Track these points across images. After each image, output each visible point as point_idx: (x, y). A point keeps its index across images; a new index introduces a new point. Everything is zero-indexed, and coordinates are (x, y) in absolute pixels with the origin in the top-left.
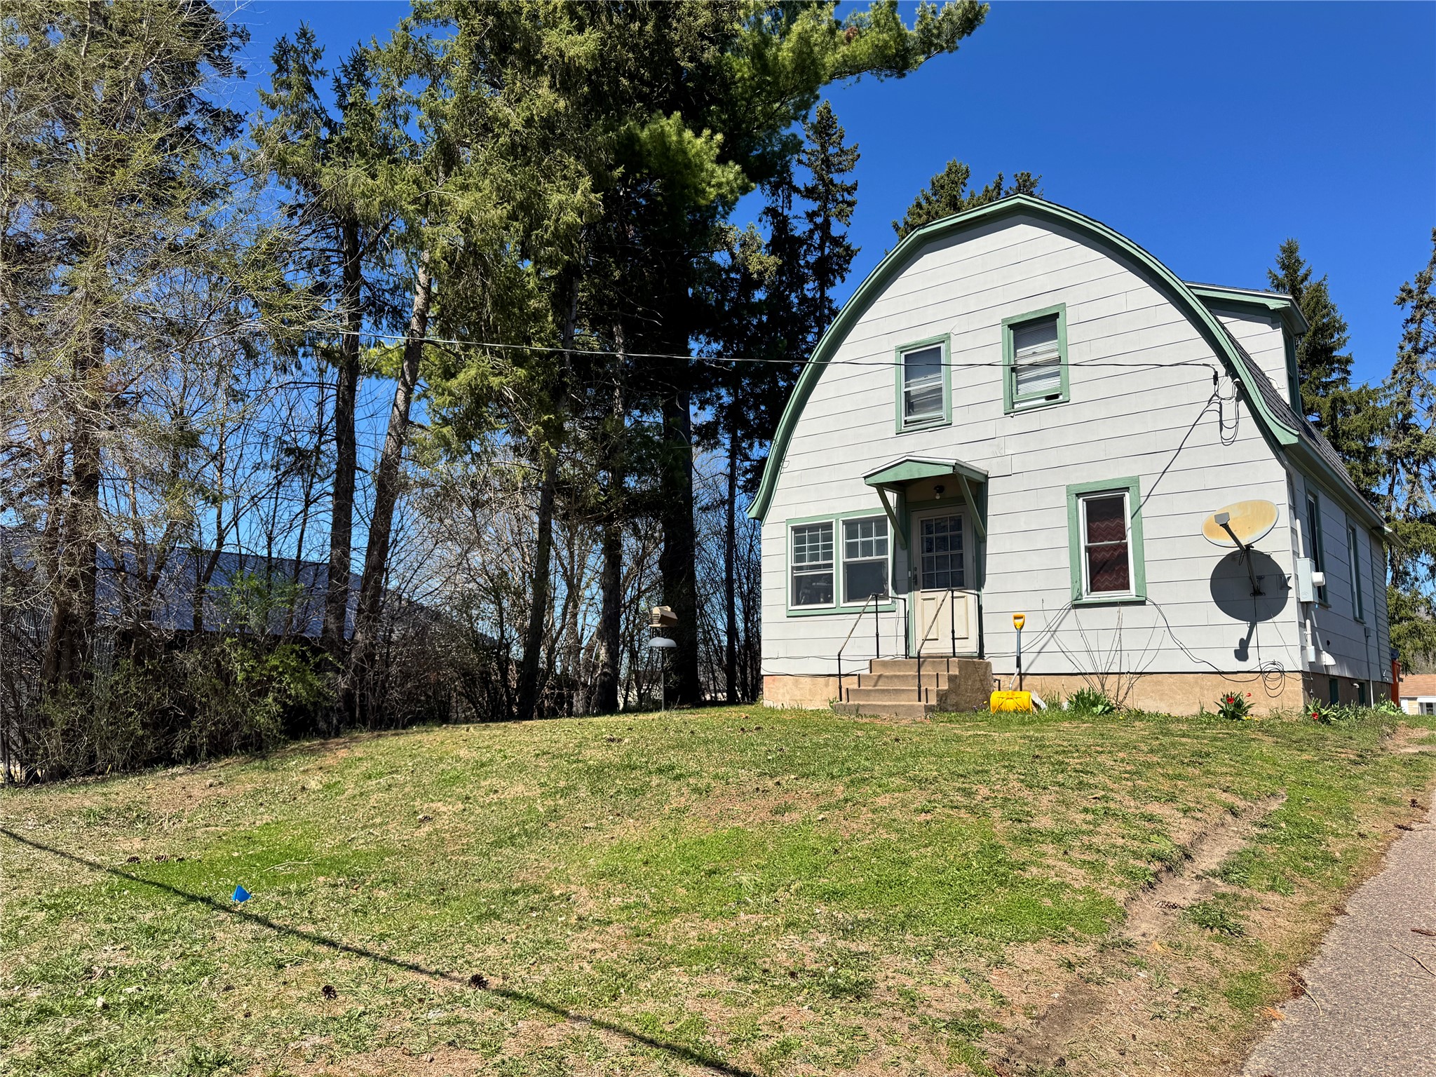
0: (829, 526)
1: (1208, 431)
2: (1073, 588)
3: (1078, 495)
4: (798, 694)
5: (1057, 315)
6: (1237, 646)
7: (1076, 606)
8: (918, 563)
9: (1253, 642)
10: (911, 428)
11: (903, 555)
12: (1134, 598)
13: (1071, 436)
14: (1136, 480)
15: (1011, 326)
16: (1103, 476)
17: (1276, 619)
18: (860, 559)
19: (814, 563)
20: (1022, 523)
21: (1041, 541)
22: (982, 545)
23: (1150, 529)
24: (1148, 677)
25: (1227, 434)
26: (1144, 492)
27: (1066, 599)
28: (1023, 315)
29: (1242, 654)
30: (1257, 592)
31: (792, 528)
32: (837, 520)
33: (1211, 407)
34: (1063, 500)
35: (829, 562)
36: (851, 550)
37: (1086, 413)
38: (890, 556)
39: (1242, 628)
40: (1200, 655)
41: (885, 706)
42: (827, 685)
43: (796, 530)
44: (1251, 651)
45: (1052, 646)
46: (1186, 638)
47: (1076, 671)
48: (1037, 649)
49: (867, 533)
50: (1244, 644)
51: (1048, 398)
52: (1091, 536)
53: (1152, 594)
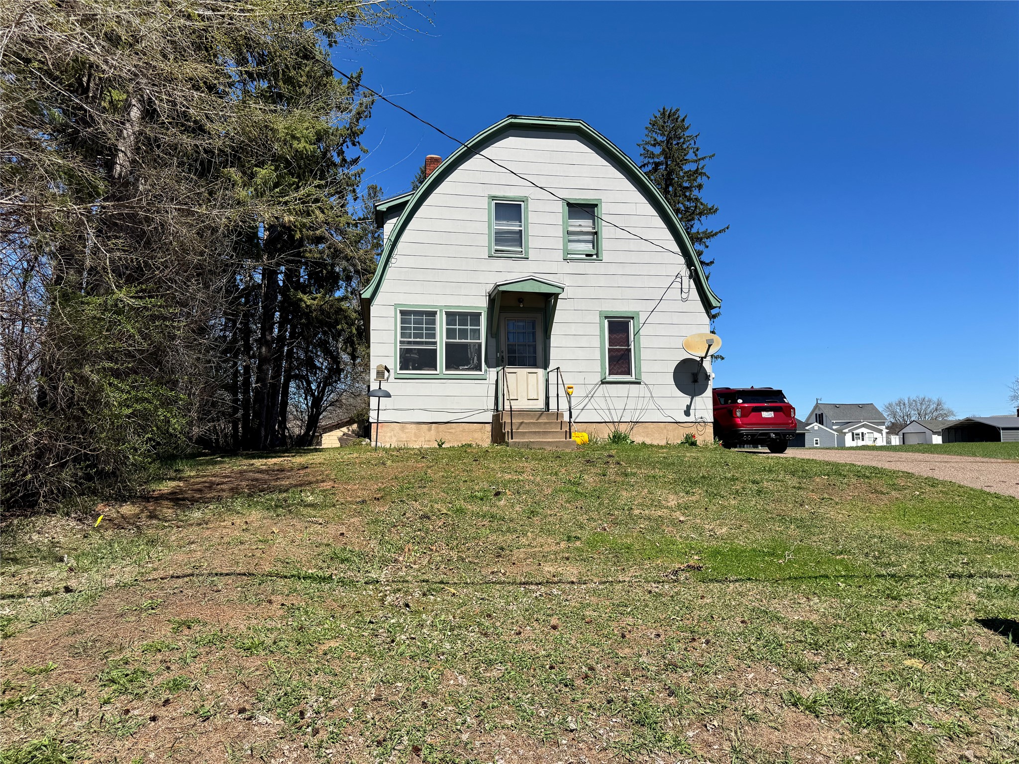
0: (434, 314)
1: (675, 293)
2: (601, 372)
3: (606, 317)
4: (404, 437)
5: (596, 205)
6: (685, 408)
7: (603, 383)
8: (504, 347)
9: (692, 407)
10: (500, 255)
11: (493, 341)
12: (634, 380)
13: (602, 281)
14: (638, 313)
15: (569, 204)
16: (620, 308)
17: (703, 395)
18: (457, 340)
19: (418, 340)
20: (573, 329)
21: (584, 342)
22: (547, 340)
23: (644, 342)
24: (640, 424)
25: (684, 296)
26: (642, 321)
27: (598, 379)
28: (576, 199)
29: (687, 413)
30: (695, 381)
31: (400, 311)
32: (441, 311)
33: (677, 280)
34: (597, 320)
35: (433, 340)
36: (450, 333)
37: (612, 269)
38: (483, 340)
39: (687, 399)
40: (668, 413)
41: (549, 442)
42: (430, 430)
43: (403, 313)
44: (692, 412)
45: (589, 406)
46: (663, 404)
47: (603, 421)
48: (581, 407)
49: (463, 322)
50: (689, 407)
51: (587, 255)
52: (610, 344)
53: (644, 378)
